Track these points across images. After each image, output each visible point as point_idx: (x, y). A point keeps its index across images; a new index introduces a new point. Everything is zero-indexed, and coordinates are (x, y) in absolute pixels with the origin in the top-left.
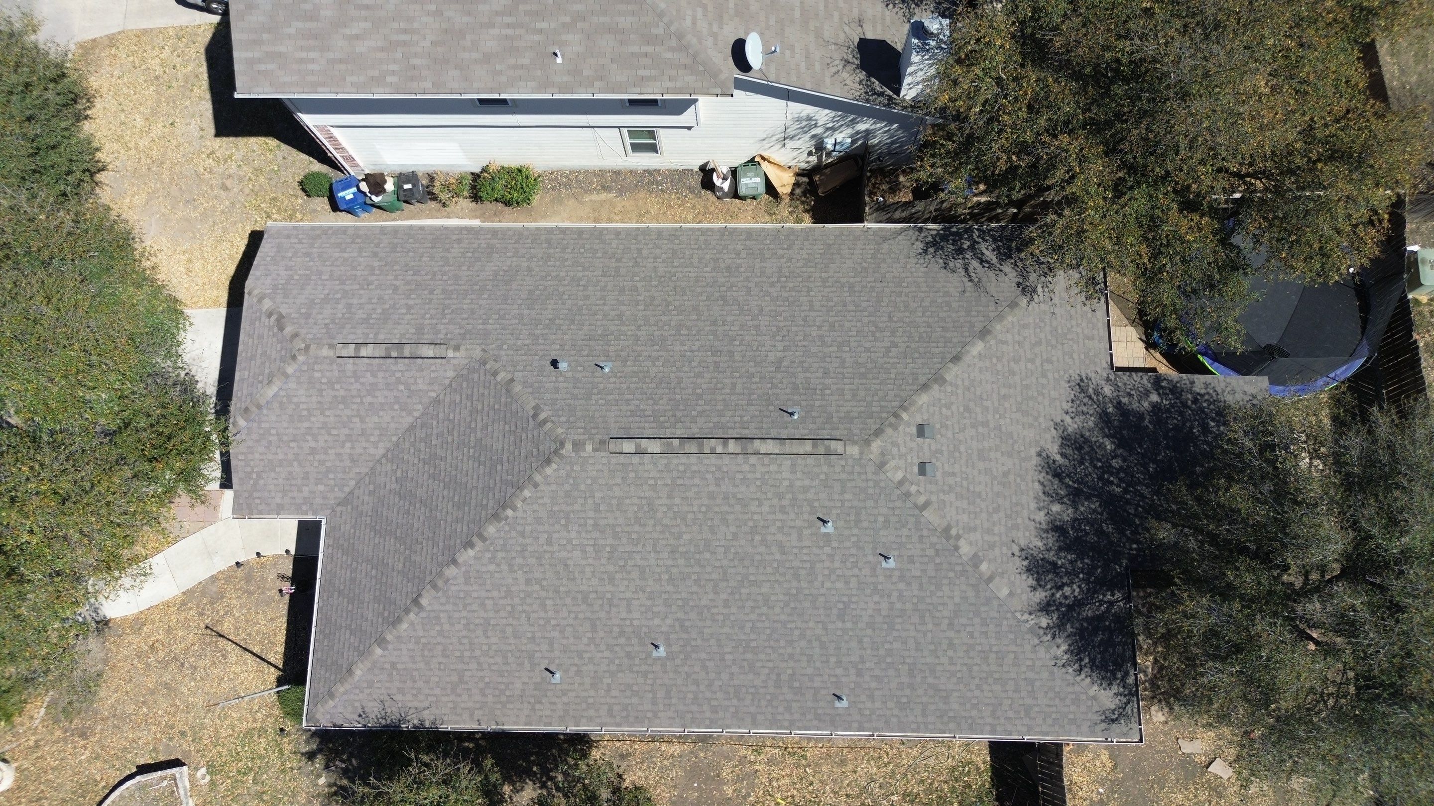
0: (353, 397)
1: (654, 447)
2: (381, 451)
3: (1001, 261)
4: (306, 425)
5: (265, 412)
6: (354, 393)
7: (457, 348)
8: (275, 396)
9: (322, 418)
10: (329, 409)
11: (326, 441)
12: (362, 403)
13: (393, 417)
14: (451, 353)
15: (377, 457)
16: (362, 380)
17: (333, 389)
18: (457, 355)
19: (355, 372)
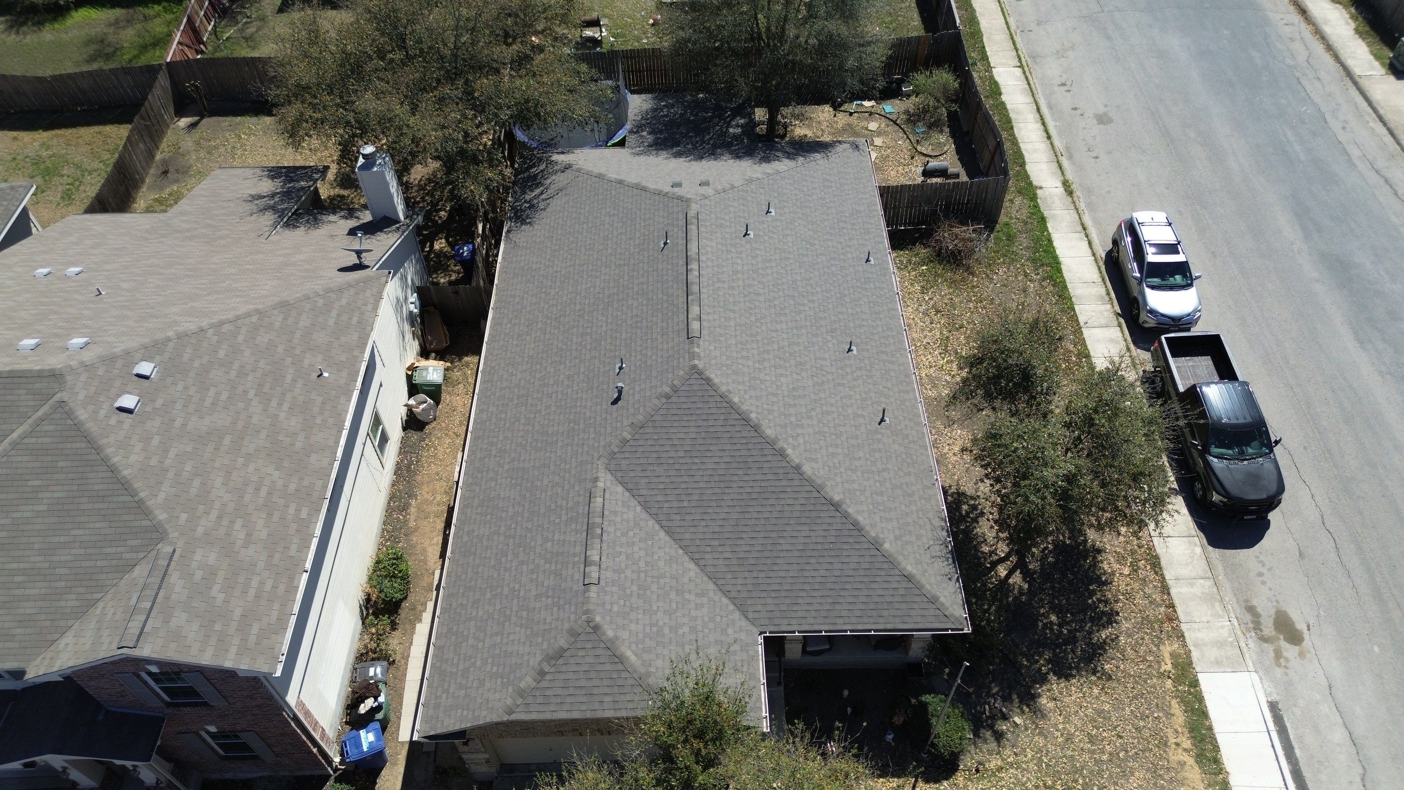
0: (639, 579)
1: (695, 310)
2: (692, 566)
3: (542, 185)
4: (666, 630)
5: (652, 670)
6: (635, 576)
7: (596, 480)
8: (636, 655)
9: (660, 614)
10: (651, 605)
11: (684, 615)
12: (646, 572)
13: (660, 548)
14: (601, 484)
15: (698, 570)
16: (623, 565)
17: (631, 596)
18: (602, 479)
19: (614, 571)
